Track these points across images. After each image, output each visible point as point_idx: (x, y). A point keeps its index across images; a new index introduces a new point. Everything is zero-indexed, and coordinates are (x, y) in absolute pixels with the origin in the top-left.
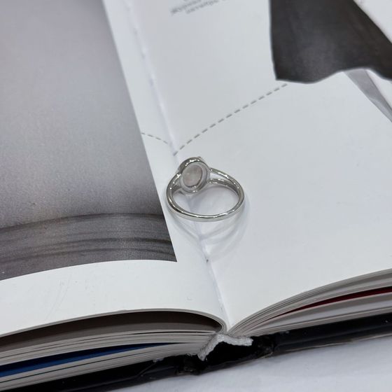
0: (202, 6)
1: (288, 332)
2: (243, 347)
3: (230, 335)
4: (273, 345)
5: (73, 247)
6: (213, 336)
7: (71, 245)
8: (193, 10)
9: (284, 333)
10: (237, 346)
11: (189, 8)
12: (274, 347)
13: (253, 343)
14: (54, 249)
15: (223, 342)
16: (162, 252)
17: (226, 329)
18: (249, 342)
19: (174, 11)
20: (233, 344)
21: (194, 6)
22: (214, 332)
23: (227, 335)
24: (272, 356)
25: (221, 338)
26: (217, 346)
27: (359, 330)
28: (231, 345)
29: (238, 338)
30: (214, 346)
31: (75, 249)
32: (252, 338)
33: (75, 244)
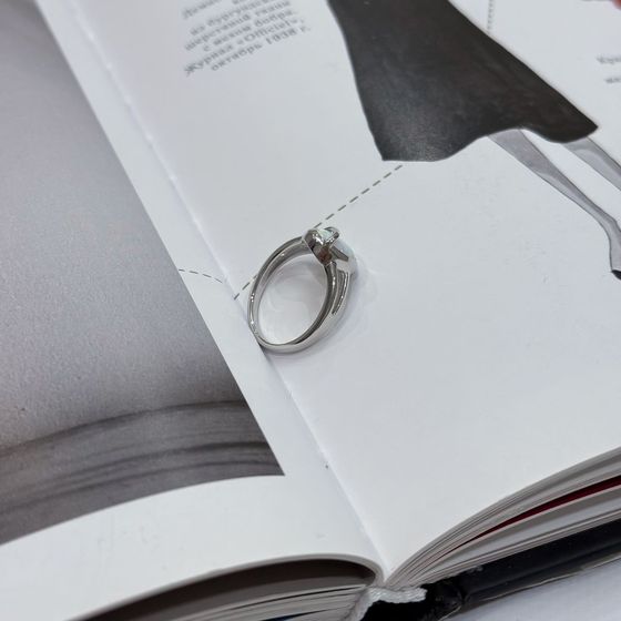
0: (236, 56)
1: (480, 570)
2: (411, 605)
3: (389, 587)
4: (459, 594)
5: (107, 474)
6: (363, 593)
7: (102, 470)
8: (222, 63)
9: (475, 571)
10: (401, 604)
11: (214, 61)
12: (464, 597)
13: (427, 595)
14: (75, 482)
15: (380, 601)
16: (256, 462)
17: (382, 578)
18: (420, 595)
19: (191, 69)
20: (395, 602)
21: (222, 57)
22: (363, 586)
23: (384, 588)
24: (462, 611)
25: (376, 595)
26: (370, 609)
27: (594, 549)
28: (392, 604)
29: (402, 590)
30: (365, 610)
31: (111, 477)
32: (423, 586)
33: (110, 469)
